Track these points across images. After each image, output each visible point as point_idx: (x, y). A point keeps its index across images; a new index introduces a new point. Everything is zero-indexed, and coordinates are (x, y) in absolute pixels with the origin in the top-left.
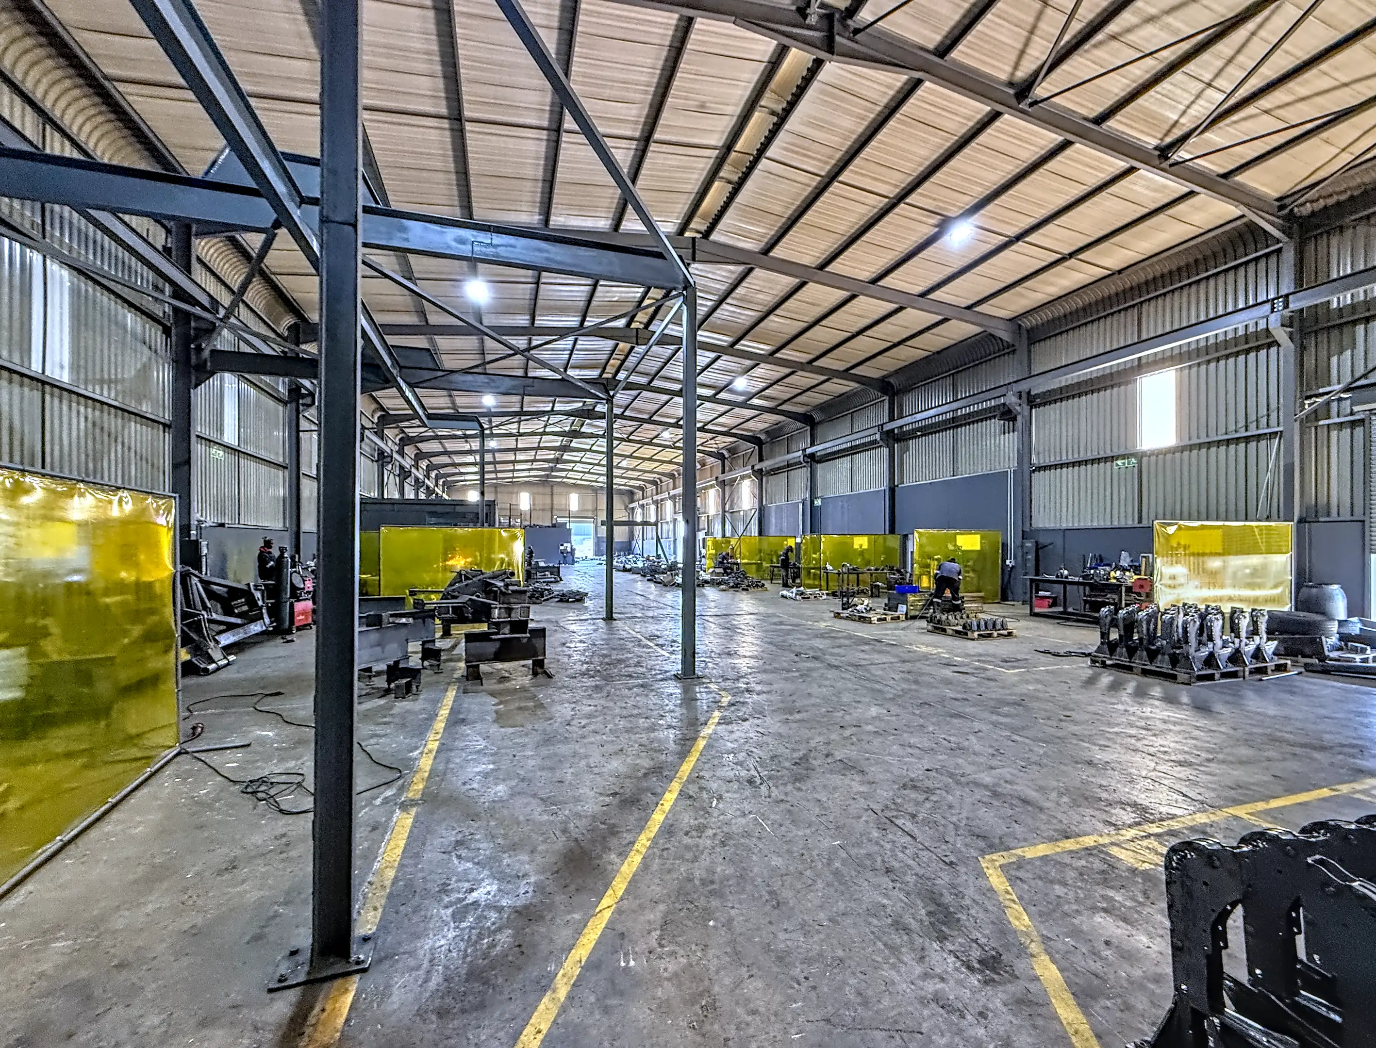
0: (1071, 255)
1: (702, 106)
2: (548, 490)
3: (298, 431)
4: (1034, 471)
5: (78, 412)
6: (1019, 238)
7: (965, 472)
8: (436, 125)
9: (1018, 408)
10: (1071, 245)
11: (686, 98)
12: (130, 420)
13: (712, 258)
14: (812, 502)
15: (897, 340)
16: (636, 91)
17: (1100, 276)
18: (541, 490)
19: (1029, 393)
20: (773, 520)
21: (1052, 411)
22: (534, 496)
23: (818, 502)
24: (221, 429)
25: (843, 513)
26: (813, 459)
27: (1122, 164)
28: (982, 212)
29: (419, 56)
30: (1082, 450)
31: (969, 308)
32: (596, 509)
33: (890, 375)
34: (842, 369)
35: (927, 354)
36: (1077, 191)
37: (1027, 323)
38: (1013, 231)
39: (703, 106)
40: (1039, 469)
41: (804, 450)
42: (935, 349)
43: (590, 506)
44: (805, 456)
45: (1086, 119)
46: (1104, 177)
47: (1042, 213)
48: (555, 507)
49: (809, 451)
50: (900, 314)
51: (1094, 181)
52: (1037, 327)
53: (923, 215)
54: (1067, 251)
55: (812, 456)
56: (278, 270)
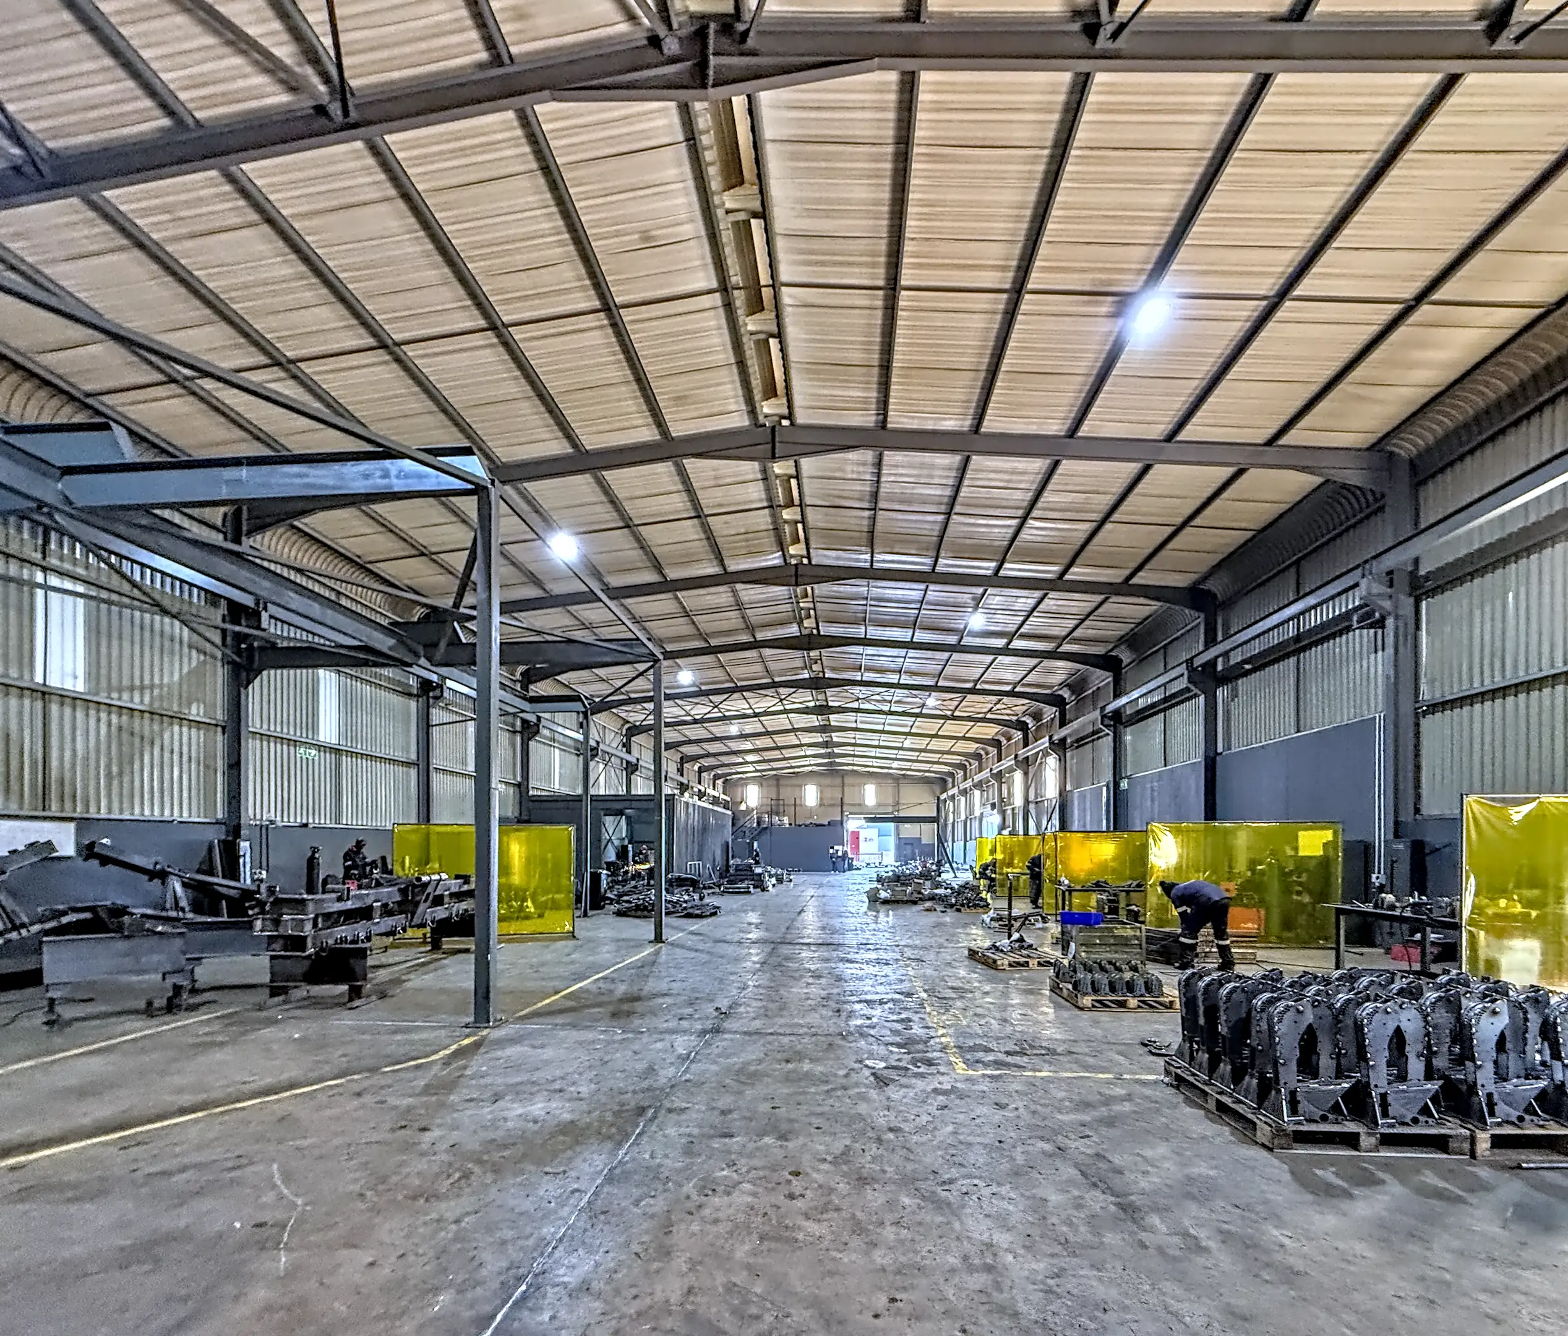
0: (1421, 298)
1: (647, 239)
2: (838, 781)
3: (429, 726)
4: (1425, 713)
5: (99, 720)
6: (1283, 294)
7: (1318, 722)
8: (375, 360)
9: (1387, 604)
10: (1413, 278)
11: (617, 234)
12: (172, 724)
13: (814, 448)
14: (1116, 785)
15: (1179, 520)
16: (549, 246)
17: (1524, 322)
18: (827, 781)
19: (1413, 574)
20: (1076, 812)
21: (1455, 600)
22: (821, 788)
23: (1124, 784)
24: (314, 727)
25: (1153, 800)
26: (1117, 720)
27: (1425, 81)
28: (1174, 267)
29: (293, 284)
30: (1508, 667)
31: (1270, 443)
32: (898, 803)
33: (1205, 578)
34: (1119, 580)
35: (1250, 534)
36: (1354, 171)
37: (1406, 447)
38: (1268, 286)
39: (646, 236)
40: (1435, 707)
41: (1103, 708)
42: (1258, 526)
43: (890, 801)
44: (1103, 717)
45: (1274, 19)
46: (1393, 123)
47: (1306, 235)
48: (846, 801)
49: (1110, 708)
50: (1148, 478)
51: (1380, 137)
52: (1429, 450)
53: (1077, 303)
54: (1408, 291)
55: (1117, 715)
56: (372, 558)
